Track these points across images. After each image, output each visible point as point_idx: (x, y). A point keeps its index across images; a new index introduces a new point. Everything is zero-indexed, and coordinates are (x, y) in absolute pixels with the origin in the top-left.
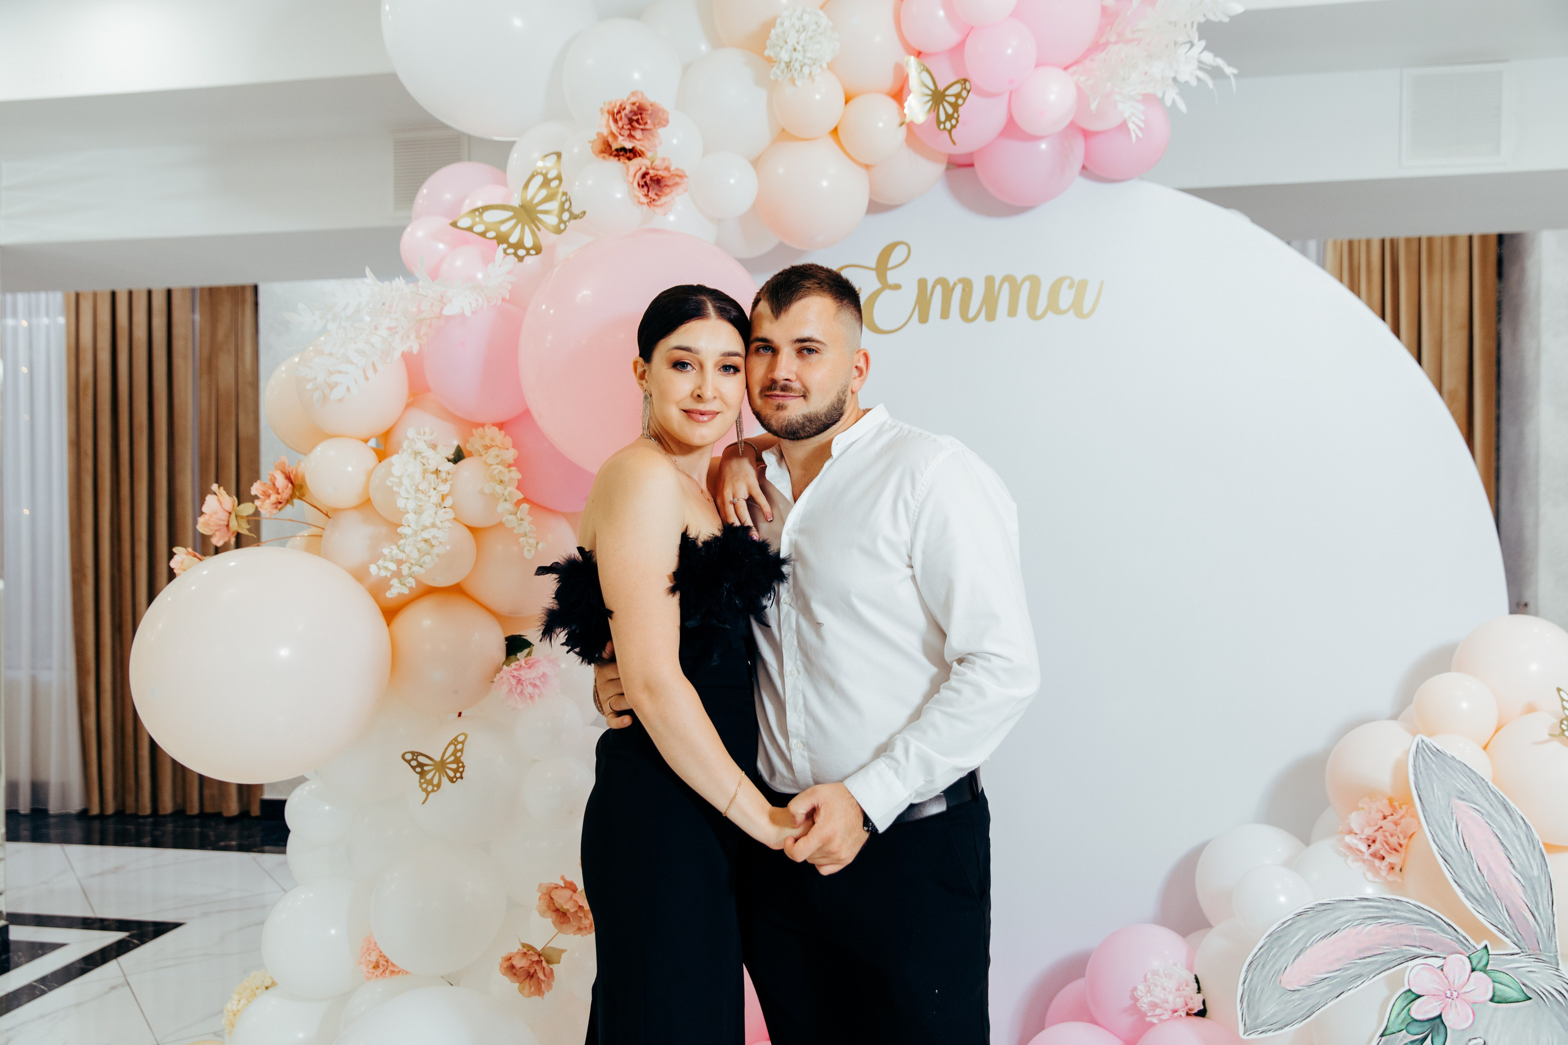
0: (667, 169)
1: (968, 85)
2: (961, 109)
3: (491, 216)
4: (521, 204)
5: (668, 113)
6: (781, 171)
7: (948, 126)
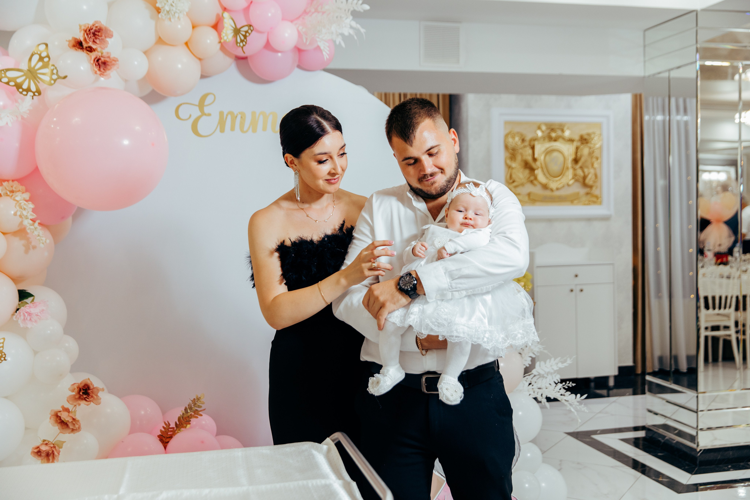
0: (109, 57)
1: (252, 28)
2: (248, 38)
3: (10, 74)
4: (28, 69)
5: (112, 32)
6: (160, 59)
7: (241, 44)
